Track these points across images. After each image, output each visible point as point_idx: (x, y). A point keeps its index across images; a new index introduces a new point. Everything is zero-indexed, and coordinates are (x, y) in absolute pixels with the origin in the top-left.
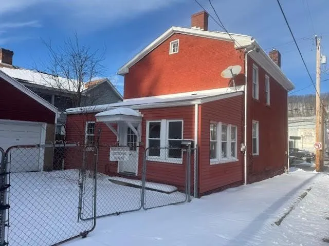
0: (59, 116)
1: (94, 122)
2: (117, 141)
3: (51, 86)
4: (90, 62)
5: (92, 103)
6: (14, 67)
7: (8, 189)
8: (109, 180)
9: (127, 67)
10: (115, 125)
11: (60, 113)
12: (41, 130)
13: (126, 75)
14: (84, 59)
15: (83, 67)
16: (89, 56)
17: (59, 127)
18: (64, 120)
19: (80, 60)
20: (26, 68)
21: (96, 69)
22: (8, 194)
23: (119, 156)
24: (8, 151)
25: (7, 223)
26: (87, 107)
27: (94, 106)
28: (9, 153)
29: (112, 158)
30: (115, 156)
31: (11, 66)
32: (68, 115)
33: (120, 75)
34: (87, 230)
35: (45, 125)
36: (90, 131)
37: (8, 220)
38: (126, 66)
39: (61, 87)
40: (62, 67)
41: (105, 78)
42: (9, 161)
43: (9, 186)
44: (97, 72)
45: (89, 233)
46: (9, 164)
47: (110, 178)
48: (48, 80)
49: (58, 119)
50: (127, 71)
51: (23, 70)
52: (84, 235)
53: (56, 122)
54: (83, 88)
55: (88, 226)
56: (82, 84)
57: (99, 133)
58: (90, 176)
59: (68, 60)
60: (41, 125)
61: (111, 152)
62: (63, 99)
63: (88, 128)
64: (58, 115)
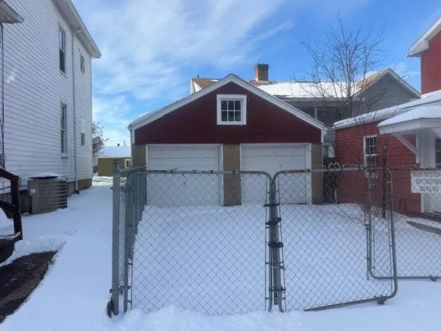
0: (326, 133)
1: (376, 136)
2: (417, 162)
3: (312, 96)
4: (362, 50)
5: (369, 109)
6: (271, 83)
7: (279, 223)
8: (408, 222)
9: (426, 39)
10: (411, 137)
11: (327, 129)
12: (305, 153)
13: (423, 55)
14: (353, 49)
15: (353, 60)
16: (360, 42)
17: (327, 147)
18: (333, 137)
19: (348, 52)
20: (283, 81)
21: (372, 58)
22: (279, 229)
23: (428, 185)
24: (275, 177)
25: (281, 265)
26: (364, 115)
27: (374, 113)
28: (277, 179)
29: (415, 189)
30: (421, 185)
31: (267, 82)
32: (338, 130)
33: (411, 56)
34: (384, 295)
35: (310, 146)
36: (370, 150)
37: (283, 262)
38: (422, 39)
39: (325, 95)
40: (324, 66)
41: (387, 68)
42: (277, 190)
43: (280, 219)
44: (374, 62)
45: (388, 300)
46: (278, 193)
47: (409, 220)
48: (308, 89)
49: (325, 137)
50: (425, 46)
51: (280, 84)
52: (381, 301)
53: (322, 141)
54: (355, 90)
55: (385, 289)
56: (352, 84)
57: (385, 151)
58: (376, 215)
59: (332, 56)
60: (305, 146)
61: (414, 179)
62: (328, 110)
63: (367, 145)
64: (324, 131)
